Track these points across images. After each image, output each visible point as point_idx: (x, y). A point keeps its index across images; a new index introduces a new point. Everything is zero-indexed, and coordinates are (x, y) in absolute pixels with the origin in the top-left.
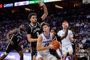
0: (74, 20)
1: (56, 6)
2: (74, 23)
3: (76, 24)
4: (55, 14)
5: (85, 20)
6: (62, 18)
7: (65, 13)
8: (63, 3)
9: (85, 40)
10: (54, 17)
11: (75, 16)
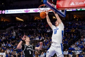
0: (34, 34)
1: (17, 18)
2: (34, 36)
4: (15, 27)
5: (45, 34)
8: (24, 15)
9: (43, 54)
11: (35, 30)
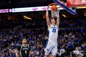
3: (45, 37)
6: (30, 30)
7: (34, 24)
8: (32, 13)
10: (22, 28)
11: (44, 29)
